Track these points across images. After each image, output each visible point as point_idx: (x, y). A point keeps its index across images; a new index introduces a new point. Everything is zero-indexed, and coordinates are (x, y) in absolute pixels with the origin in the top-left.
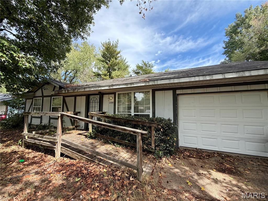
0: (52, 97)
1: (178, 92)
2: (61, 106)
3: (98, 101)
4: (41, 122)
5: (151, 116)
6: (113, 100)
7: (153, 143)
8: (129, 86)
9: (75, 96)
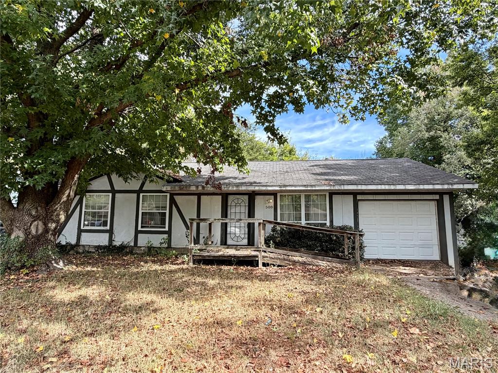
0: (141, 195)
1: (359, 197)
2: (166, 210)
3: (247, 205)
4: (111, 240)
5: (328, 224)
6: (272, 204)
7: (346, 250)
8: (309, 189)
9: (199, 195)
